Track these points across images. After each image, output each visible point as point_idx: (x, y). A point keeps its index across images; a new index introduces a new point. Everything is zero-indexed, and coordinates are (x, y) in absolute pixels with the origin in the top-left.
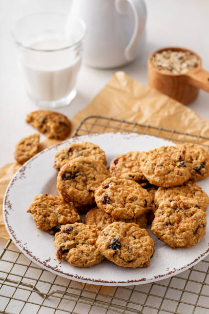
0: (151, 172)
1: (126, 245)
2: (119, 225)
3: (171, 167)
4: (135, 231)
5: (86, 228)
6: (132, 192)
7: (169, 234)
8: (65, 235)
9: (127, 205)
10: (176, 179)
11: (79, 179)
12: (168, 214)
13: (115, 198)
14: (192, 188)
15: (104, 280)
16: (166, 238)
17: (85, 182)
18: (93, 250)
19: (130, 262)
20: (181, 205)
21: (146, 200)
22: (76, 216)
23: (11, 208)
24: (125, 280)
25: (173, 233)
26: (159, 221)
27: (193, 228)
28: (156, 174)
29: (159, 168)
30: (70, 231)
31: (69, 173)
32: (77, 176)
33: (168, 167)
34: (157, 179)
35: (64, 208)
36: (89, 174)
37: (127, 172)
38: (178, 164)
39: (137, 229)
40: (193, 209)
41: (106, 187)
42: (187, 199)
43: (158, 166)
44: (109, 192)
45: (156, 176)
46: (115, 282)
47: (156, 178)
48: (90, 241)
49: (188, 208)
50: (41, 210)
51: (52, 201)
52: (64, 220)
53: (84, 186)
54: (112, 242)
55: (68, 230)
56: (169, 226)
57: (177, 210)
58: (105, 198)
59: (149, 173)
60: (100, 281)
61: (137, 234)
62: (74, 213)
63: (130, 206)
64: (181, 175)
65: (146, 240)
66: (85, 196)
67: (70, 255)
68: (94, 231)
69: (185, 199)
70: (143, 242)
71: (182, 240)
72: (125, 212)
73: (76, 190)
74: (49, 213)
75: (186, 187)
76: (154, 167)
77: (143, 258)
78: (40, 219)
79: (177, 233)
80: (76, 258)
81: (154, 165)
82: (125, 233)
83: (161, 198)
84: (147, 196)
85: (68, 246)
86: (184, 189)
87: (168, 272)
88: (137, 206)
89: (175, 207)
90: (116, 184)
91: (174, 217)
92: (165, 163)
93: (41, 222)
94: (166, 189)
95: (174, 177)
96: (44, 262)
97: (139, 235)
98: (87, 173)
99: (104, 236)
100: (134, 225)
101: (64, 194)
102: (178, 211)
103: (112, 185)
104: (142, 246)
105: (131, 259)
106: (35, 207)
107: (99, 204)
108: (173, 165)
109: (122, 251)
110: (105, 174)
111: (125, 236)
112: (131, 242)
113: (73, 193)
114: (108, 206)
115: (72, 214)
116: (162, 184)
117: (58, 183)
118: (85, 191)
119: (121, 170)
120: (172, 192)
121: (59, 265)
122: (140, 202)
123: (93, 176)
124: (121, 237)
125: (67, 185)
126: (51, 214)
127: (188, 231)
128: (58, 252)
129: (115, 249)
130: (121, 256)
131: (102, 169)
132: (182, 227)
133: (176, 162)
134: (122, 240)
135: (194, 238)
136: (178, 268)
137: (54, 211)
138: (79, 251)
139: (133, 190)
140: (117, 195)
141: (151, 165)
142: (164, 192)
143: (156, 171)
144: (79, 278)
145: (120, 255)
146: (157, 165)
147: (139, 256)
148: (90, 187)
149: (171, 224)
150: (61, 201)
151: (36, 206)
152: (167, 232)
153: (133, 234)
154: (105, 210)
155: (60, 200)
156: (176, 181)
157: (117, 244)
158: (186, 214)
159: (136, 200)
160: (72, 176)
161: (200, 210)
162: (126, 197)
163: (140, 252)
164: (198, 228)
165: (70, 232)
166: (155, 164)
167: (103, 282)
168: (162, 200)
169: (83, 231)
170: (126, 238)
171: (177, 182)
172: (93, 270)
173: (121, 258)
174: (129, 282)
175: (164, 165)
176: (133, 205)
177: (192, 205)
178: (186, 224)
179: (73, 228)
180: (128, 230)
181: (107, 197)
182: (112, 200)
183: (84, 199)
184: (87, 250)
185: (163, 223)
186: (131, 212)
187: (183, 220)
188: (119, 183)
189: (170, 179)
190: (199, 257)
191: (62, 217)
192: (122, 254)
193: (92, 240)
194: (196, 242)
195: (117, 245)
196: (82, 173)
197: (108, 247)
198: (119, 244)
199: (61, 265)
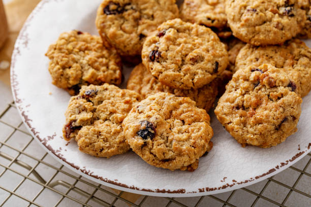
0: (237, 18)
1: (165, 134)
2: (164, 98)
3: (269, 14)
4: (187, 112)
5: (117, 94)
6: (198, 48)
7: (237, 124)
8: (82, 103)
9: (185, 67)
10: (273, 35)
11: (129, 15)
12: (244, 92)
13: (169, 54)
14: (296, 52)
15: (122, 183)
16: (233, 129)
17: (137, 21)
18: (117, 133)
19: (165, 161)
20: (265, 80)
21: (217, 63)
22: (115, 71)
23: (26, 46)
24: (153, 188)
25: (245, 124)
26: (227, 101)
27: (275, 121)
28: (243, 22)
29: (250, 13)
30: (91, 97)
31: (115, 4)
32: (127, 10)
33: (263, 14)
34: (243, 32)
35: (98, 57)
36: (145, 9)
37: (206, 11)
38: (282, 10)
39: (190, 109)
40: (281, 89)
41: (161, 35)
42: (278, 72)
43: (248, 10)
44: (162, 44)
45: (243, 26)
46: (138, 189)
47: (242, 29)
48: (117, 118)
49: (276, 87)
50: (60, 57)
51: (83, 43)
52: (93, 75)
53: (134, 26)
54: (143, 126)
55: (88, 95)
56: (241, 111)
57: (257, 88)
58: (154, 52)
59: (234, 20)
60: (115, 184)
61: (189, 117)
62: (112, 65)
63: (189, 70)
64: (282, 29)
65: (199, 129)
66: (133, 42)
67: (80, 137)
68: (127, 102)
69: (273, 72)
70: (193, 131)
71: (255, 136)
72: (179, 79)
73: (121, 32)
74: (71, 62)
75: (289, 48)
76: (242, 11)
77: (186, 158)
78: (56, 72)
79: (250, 124)
80: (86, 143)
81: (243, 8)
82: (171, 112)
83: (245, 62)
84: (222, 56)
85: (82, 121)
86: (283, 51)
87: (222, 185)
88: (200, 71)
89: (257, 82)
90: (178, 31)
91: (251, 98)
92: (261, 7)
93: (56, 75)
94: (256, 47)
95: (269, 31)
96: (45, 139)
97: (190, 119)
98: (142, 7)
99: (136, 114)
100: (187, 102)
101: (103, 35)
102: (260, 89)
103: (170, 33)
104: (189, 138)
105: (168, 157)
106: (53, 51)
107: (145, 60)
108: (272, 11)
109: (155, 143)
110: (171, 11)
111: (170, 118)
112: (175, 130)
113: (114, 35)
114: (156, 66)
115: (108, 67)
116: (250, 40)
117: (97, 18)
118: (134, 35)
119: (199, 7)
120: (263, 55)
121: (64, 147)
122: (207, 64)
123: (151, 13)
124: (159, 120)
125: (109, 23)
126: (75, 65)
127: (265, 124)
128: (66, 129)
129: (145, 138)
130: (152, 151)
131: (167, 3)
132: (258, 117)
133: (278, 7)
134: (160, 124)
135: (275, 136)
136: (239, 181)
137: (81, 61)
138: (95, 131)
139: (201, 44)
140: (173, 50)
141: (238, 7)
142: (252, 51)
143: (244, 18)
144: (87, 173)
145: (151, 149)
146: (248, 8)
147: (180, 153)
148: (143, 30)
149: (244, 108)
150: (98, 45)
151: (55, 49)
152: (234, 120)
153: (182, 116)
154: (151, 71)
155: (98, 43)
156: (271, 38)
157: (150, 130)
158: (271, 97)
159: (202, 61)
160: (119, 9)
161: (293, 93)
162: (186, 55)
163: (184, 147)
164: (282, 122)
165: (91, 99)
166: (245, 7)
167: (119, 185)
168: (245, 64)
169: (112, 99)
170: (169, 120)
171: (274, 39)
172: (113, 162)
173: (151, 153)
174: (158, 191)
175: (258, 10)
176: (193, 68)
177: (282, 82)
178: (266, 112)
179: (96, 93)
180: (175, 108)
181: (157, 51)
182: (163, 58)
183: (129, 48)
184: (107, 133)
185: (233, 105)
186: (188, 80)
187: (263, 105)
188: (184, 31)
189: (263, 33)
190: (277, 167)
191: (91, 70)
192: (155, 147)
193: (119, 115)
194: (278, 142)
195: (149, 133)
196: (134, 7)
197: (137, 133)
198: (153, 132)
199: (66, 148)
